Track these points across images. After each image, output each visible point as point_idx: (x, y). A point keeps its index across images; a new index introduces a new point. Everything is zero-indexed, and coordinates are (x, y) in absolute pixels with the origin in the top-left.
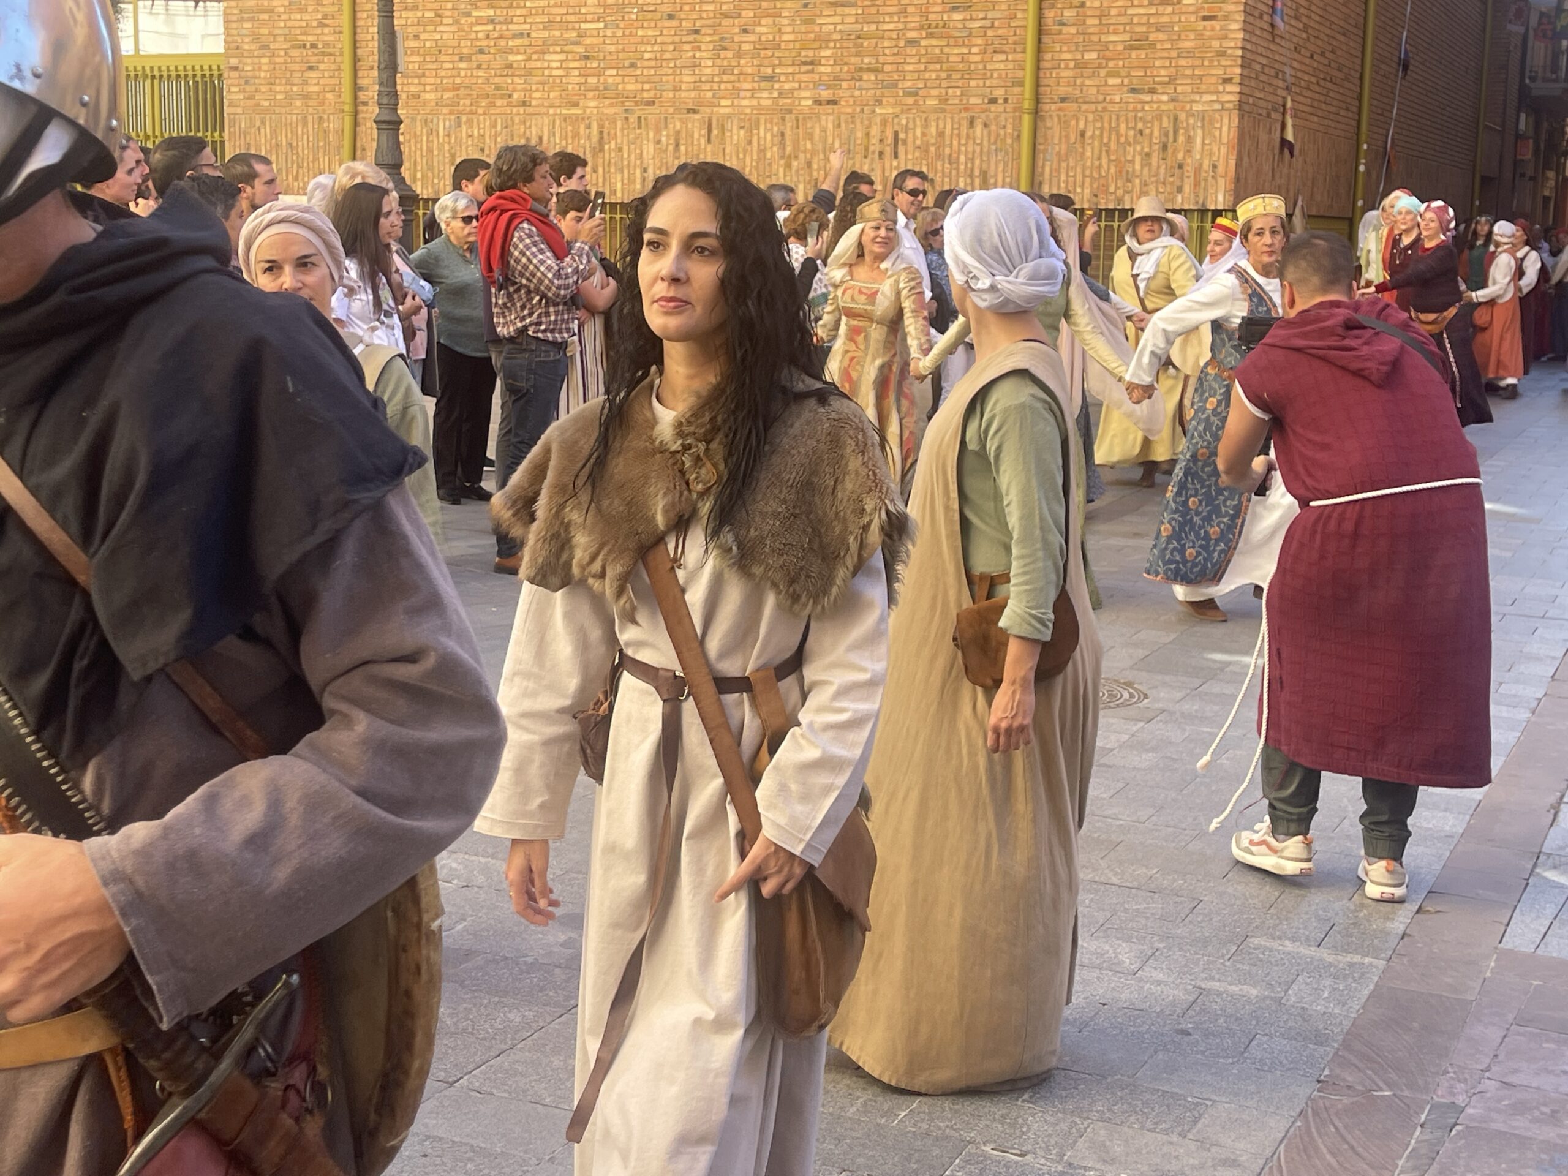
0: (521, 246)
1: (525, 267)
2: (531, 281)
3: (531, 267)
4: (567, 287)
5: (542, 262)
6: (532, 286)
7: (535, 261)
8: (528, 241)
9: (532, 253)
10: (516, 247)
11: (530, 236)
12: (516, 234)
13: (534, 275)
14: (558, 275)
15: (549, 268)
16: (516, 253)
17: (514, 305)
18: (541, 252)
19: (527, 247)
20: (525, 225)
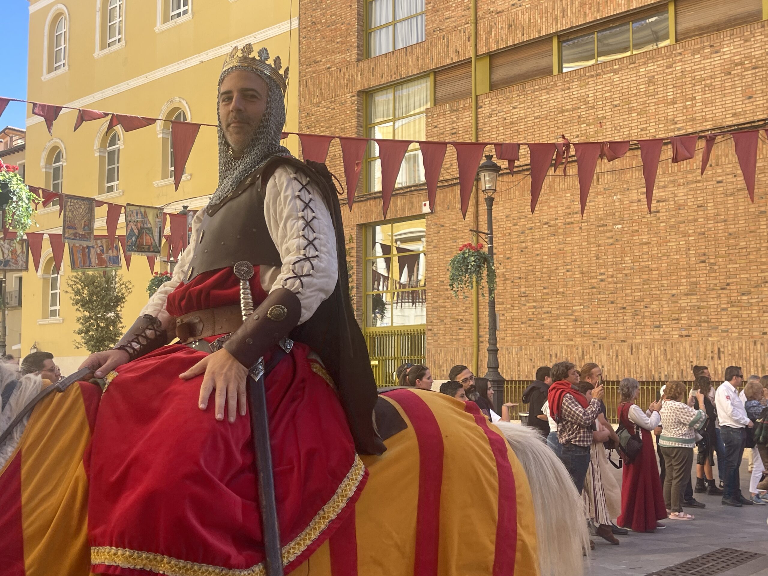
0: (567, 404)
1: (570, 413)
2: (573, 419)
3: (572, 412)
4: (589, 419)
5: (577, 410)
6: (573, 421)
7: (574, 409)
8: (570, 401)
9: (572, 406)
10: (565, 404)
11: (570, 399)
12: (564, 399)
13: (574, 416)
14: (584, 414)
15: (580, 412)
16: (565, 407)
17: (565, 429)
18: (576, 405)
19: (570, 404)
20: (568, 395)
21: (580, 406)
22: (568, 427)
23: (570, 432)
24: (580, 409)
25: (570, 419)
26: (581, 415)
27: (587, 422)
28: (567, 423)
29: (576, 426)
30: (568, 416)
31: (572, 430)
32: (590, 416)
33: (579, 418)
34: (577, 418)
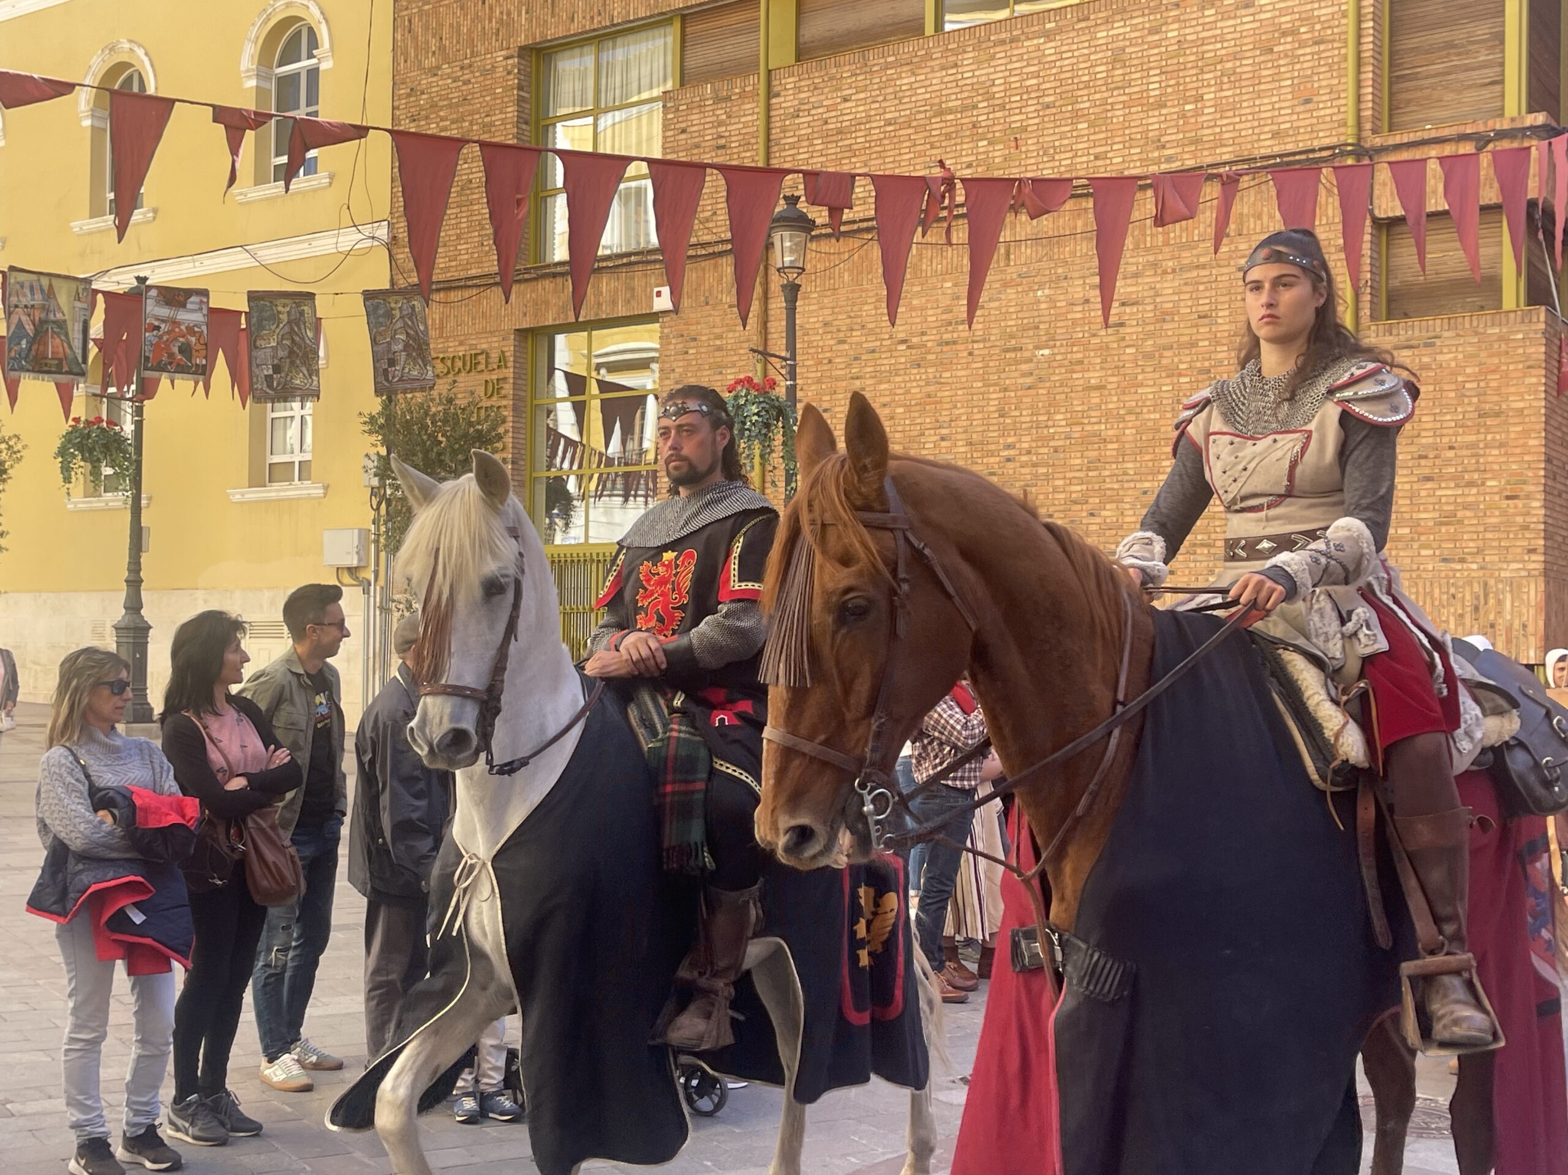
18: (951, 708)
21: (957, 710)
22: (933, 749)
23: (938, 761)
24: (957, 716)
25: (936, 734)
26: (959, 727)
27: (970, 742)
28: (930, 743)
29: (948, 749)
30: (935, 729)
31: (940, 755)
32: (977, 731)
33: (955, 733)
34: (951, 734)
